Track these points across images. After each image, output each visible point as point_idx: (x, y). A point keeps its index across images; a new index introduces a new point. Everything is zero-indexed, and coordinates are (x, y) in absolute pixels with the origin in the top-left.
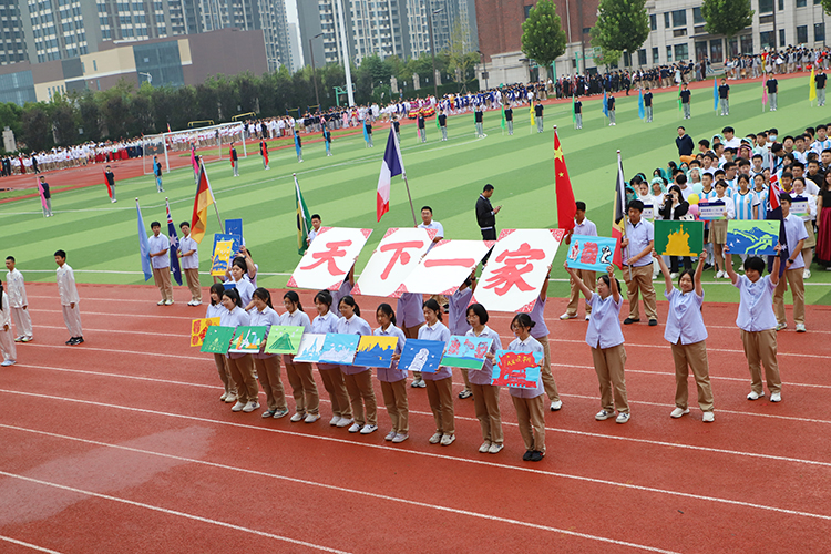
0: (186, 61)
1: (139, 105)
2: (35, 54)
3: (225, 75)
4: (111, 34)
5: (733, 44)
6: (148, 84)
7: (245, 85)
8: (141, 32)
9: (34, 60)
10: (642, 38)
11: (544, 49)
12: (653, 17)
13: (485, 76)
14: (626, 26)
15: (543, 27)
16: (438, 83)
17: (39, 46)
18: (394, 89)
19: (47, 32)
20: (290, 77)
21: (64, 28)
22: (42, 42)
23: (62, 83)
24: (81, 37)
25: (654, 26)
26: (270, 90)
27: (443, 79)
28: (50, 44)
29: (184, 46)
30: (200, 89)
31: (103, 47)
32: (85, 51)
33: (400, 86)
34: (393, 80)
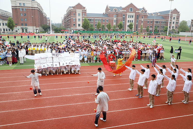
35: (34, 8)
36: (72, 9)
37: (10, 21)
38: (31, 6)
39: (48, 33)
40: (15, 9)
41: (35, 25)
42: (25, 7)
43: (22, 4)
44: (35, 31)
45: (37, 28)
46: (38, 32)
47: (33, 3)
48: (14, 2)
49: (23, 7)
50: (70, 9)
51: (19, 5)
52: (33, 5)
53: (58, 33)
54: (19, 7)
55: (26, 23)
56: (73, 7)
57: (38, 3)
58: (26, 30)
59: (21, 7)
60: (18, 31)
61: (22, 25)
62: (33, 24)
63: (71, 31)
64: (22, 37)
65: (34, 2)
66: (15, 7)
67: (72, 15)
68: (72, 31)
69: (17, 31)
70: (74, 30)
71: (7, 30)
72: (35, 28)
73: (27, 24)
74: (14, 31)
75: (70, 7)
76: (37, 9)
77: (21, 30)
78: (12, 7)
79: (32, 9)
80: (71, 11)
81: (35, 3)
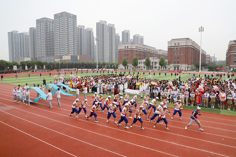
0: (78, 59)
1: (66, 64)
2: (56, 55)
3: (85, 62)
4: (68, 53)
5: (151, 67)
6: (70, 62)
7: (83, 63)
8: (72, 54)
9: (55, 56)
10: (137, 65)
11: (125, 64)
12: (140, 62)
13: (119, 67)
14: (135, 63)
15: (125, 61)
16: (113, 67)
17: (56, 54)
18: (106, 67)
19: (58, 52)
20: (90, 63)
21: (61, 52)
22: (57, 53)
23: (59, 60)
24: (63, 53)
25: (140, 63)
26: (86, 65)
27: (113, 66)
28: (58, 54)
29: (78, 57)
30: (76, 63)
31: (66, 55)
32: (63, 55)
33: (107, 66)
34: (106, 66)
35: (188, 46)
36: (234, 43)
37: (161, 59)
38: (185, 45)
39: (197, 71)
40: (170, 49)
41: (187, 62)
42: (179, 46)
43: (177, 44)
44: (187, 68)
45: (189, 66)
46: (189, 70)
47: (187, 42)
48: (170, 43)
49: (177, 46)
50: (231, 44)
51: (174, 45)
52: (187, 43)
53: (212, 71)
54: (174, 46)
55: (178, 61)
56: (234, 41)
57: (193, 40)
58: (178, 68)
59: (176, 46)
60: (171, 68)
61: (175, 63)
62: (185, 62)
63: (230, 69)
64: (160, 74)
65: (188, 40)
66: (171, 47)
67: (232, 51)
68: (232, 69)
69: (169, 69)
70: (233, 69)
71: (161, 68)
72: (187, 66)
73: (180, 62)
74: (167, 68)
75: (231, 42)
76: (191, 47)
77: (174, 67)
78: (168, 47)
79: (186, 48)
80: (232, 46)
81: (190, 42)
